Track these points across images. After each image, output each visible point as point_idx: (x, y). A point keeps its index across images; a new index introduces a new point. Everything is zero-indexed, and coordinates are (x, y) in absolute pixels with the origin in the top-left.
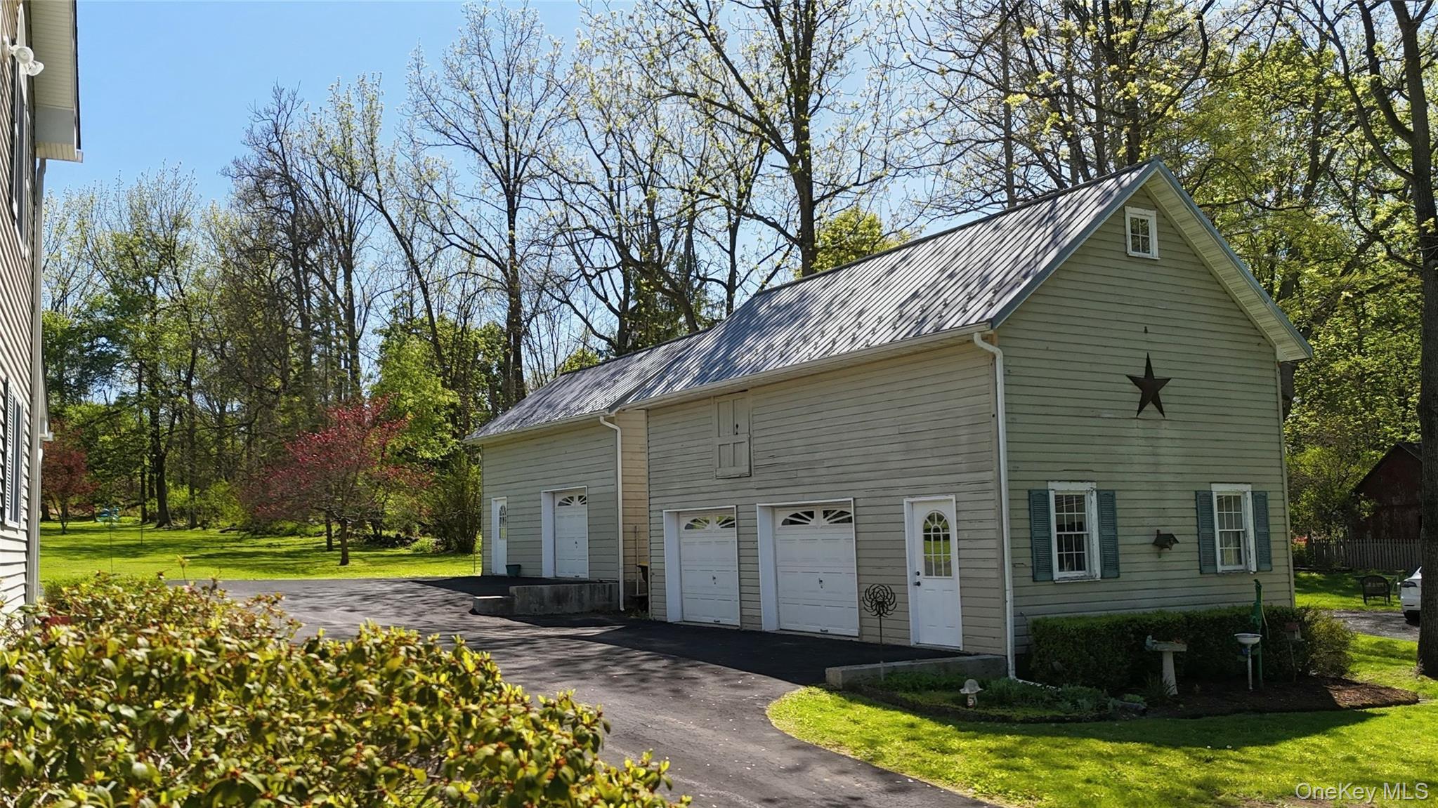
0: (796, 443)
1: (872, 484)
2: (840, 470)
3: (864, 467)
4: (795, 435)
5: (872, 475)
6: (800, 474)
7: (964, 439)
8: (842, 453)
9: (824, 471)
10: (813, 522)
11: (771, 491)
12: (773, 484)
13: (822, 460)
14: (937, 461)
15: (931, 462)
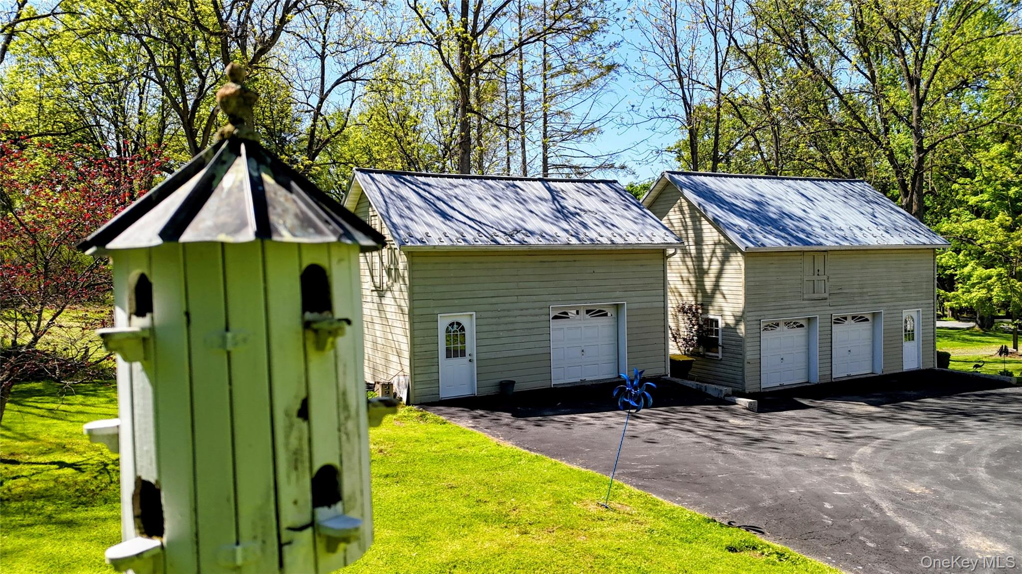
0: (854, 283)
1: (889, 304)
2: (876, 297)
3: (887, 296)
4: (854, 279)
5: (890, 300)
6: (855, 298)
7: (925, 286)
8: (877, 289)
9: (868, 298)
10: (846, 322)
11: (839, 307)
12: (840, 303)
13: (867, 293)
14: (915, 295)
15: (912, 295)
